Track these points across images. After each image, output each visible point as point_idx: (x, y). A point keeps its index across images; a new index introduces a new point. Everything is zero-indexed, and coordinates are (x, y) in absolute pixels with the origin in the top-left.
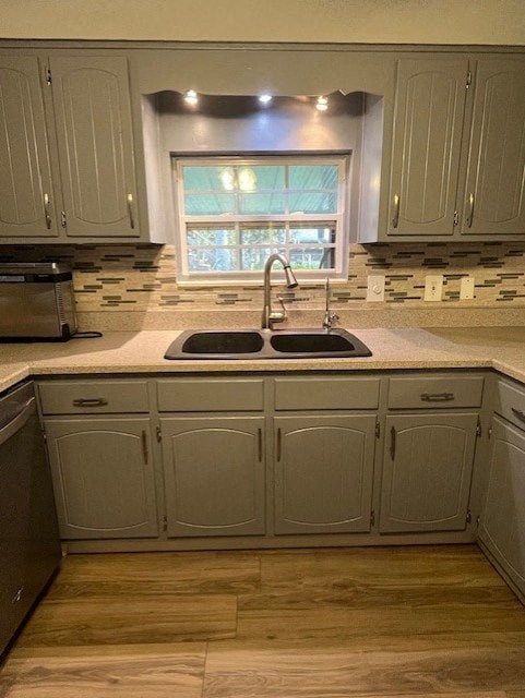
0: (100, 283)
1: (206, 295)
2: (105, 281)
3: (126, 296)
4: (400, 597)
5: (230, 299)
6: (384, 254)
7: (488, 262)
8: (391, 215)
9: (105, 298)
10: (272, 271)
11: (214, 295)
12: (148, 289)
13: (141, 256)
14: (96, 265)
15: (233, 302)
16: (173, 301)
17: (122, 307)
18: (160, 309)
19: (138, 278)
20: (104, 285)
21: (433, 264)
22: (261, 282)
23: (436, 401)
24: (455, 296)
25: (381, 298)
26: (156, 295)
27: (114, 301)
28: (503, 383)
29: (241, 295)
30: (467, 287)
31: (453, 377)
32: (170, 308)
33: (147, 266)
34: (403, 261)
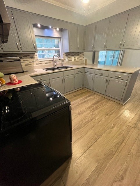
0: (24, 61)
1: (44, 62)
2: (25, 61)
3: (30, 64)
4: (79, 94)
5: (47, 63)
6: (67, 54)
7: (78, 55)
8: (70, 48)
9: (25, 64)
10: (54, 58)
11: (45, 62)
12: (33, 62)
13: (31, 56)
14: (22, 58)
15: (48, 63)
16: (38, 64)
17: (29, 66)
18: (36, 65)
19: (31, 60)
20: (25, 62)
21: (73, 56)
22: (53, 59)
23: (79, 72)
24: (75, 60)
25: (67, 61)
26: (35, 63)
27: (27, 64)
28: (85, 69)
29: (49, 62)
30: (76, 58)
31: (81, 69)
32: (38, 65)
33: (32, 57)
34: (69, 55)
